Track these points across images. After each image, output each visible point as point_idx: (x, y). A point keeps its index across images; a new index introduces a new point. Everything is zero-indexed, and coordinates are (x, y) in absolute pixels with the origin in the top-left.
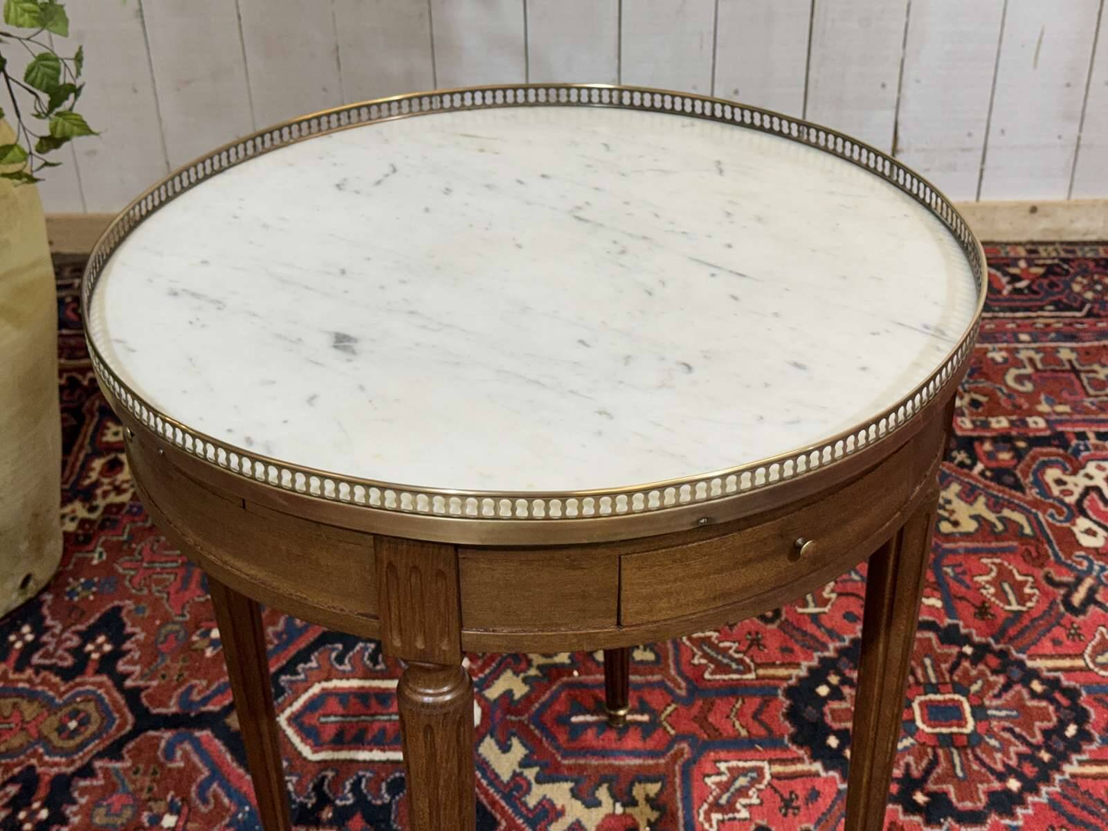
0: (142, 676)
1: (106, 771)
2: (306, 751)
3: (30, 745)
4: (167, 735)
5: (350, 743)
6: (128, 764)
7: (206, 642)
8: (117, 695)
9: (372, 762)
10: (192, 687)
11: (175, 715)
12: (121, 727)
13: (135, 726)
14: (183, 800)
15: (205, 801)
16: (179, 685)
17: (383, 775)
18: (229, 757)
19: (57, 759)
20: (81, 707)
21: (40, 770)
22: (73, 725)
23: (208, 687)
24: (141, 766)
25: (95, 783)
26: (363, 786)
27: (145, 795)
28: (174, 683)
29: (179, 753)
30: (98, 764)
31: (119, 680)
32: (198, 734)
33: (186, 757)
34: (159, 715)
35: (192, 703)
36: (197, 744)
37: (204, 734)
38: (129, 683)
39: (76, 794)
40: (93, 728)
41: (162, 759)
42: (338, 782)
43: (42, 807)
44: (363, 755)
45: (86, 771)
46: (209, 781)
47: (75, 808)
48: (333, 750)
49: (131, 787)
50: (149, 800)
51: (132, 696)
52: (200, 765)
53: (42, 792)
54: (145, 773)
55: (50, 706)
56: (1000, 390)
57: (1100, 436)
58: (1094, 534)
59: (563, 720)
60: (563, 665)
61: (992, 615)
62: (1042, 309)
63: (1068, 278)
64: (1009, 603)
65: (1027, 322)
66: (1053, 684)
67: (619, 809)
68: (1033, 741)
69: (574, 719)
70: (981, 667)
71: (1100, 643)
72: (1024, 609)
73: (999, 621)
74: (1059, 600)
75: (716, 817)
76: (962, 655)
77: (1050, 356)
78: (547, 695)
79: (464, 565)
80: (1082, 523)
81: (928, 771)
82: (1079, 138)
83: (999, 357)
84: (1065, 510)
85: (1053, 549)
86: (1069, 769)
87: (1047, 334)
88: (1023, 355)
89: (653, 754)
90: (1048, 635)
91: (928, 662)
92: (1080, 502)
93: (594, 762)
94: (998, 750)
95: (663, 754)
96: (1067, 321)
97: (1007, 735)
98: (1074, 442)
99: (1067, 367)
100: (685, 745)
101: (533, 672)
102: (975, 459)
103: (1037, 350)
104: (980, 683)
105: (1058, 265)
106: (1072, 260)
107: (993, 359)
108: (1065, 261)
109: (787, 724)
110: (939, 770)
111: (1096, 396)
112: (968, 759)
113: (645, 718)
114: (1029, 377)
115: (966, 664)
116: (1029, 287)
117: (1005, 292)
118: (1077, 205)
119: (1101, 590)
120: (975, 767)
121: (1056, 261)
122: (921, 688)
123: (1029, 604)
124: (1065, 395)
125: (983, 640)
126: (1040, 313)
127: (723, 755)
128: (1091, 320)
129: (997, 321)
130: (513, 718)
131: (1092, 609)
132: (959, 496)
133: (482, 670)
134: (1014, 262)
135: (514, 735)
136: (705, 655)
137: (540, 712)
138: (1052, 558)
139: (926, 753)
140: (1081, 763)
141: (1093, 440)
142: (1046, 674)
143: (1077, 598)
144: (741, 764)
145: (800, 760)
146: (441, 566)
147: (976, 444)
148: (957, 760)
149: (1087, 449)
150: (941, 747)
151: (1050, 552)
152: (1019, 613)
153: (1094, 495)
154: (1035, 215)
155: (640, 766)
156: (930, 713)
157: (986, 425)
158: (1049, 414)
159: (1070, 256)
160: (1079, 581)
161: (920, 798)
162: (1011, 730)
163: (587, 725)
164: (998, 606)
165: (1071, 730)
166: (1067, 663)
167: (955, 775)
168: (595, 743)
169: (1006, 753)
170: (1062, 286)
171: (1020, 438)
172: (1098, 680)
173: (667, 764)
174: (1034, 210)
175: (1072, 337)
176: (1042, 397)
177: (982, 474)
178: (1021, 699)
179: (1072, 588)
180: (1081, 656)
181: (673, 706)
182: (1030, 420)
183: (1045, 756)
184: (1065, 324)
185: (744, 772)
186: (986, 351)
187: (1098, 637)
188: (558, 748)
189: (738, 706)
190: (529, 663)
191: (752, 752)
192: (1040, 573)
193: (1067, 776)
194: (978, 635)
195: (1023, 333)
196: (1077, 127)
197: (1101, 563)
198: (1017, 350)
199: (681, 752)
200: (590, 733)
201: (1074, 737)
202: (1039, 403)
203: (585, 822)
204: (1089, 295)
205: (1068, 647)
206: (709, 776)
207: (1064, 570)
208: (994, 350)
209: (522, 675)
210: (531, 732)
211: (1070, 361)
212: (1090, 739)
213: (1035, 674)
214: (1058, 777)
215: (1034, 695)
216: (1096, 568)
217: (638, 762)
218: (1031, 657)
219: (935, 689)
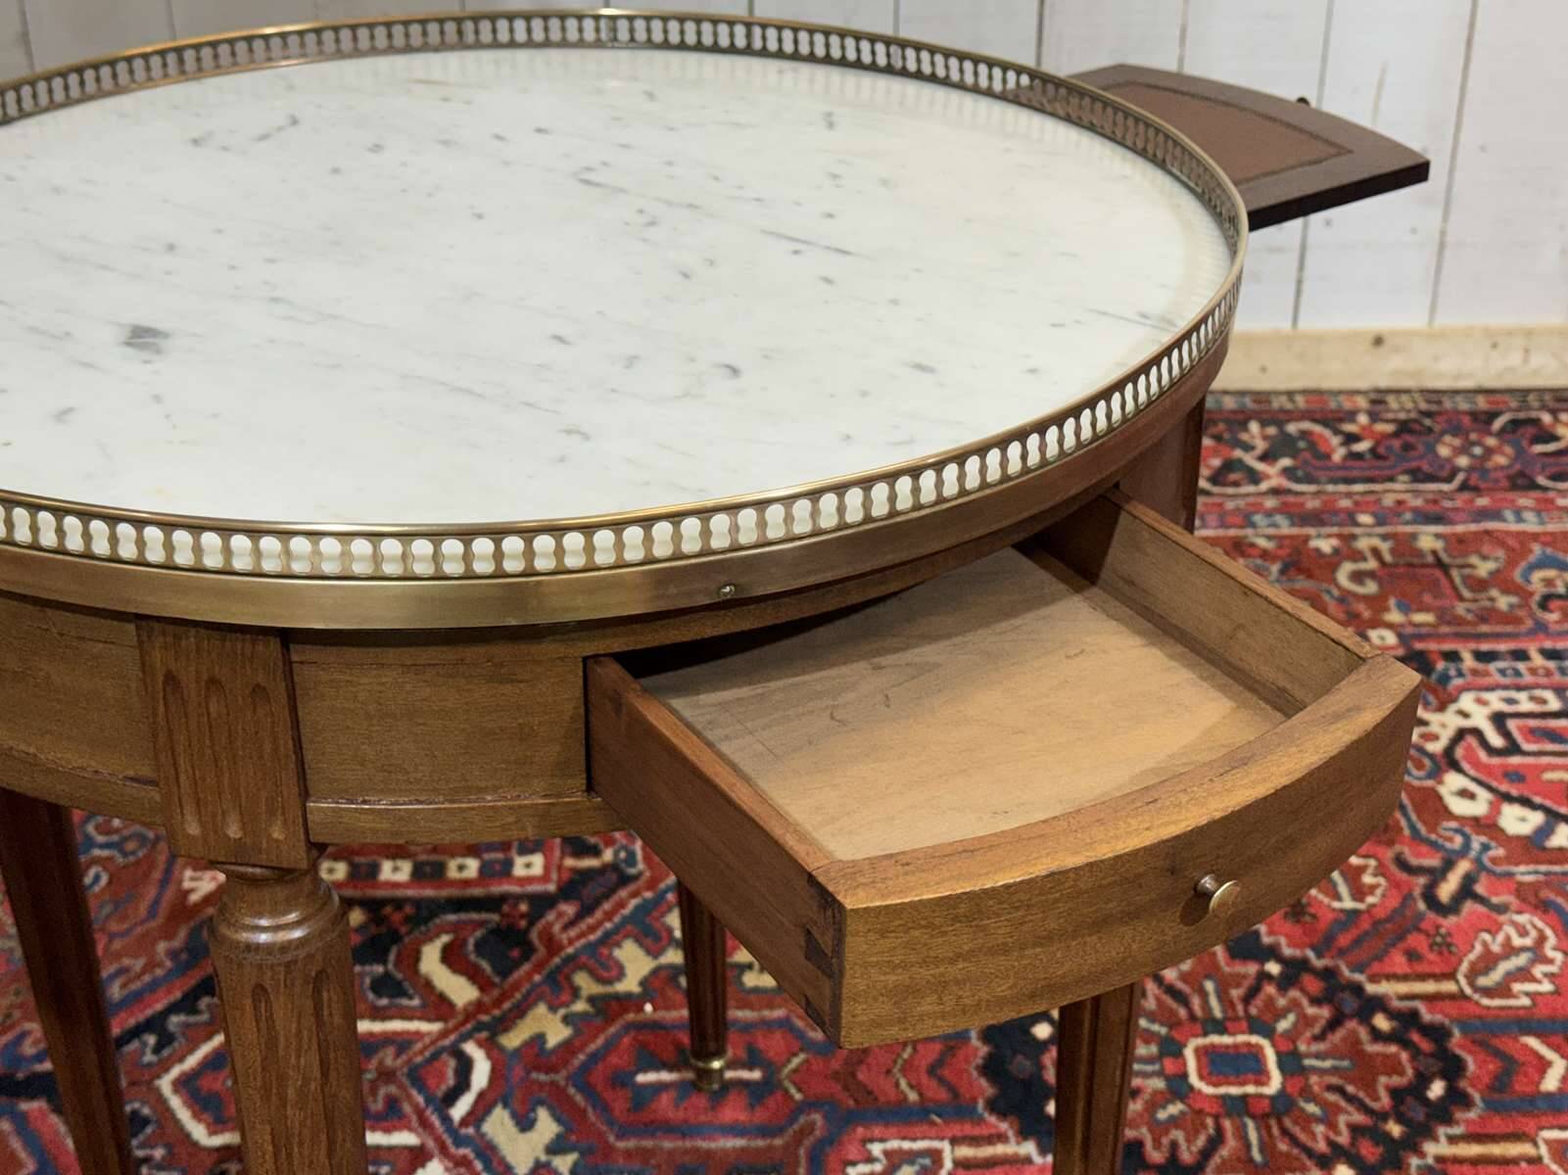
2: (199, 1132)
10: (23, 1035)
32: (24, 1106)
35: (21, 1058)
36: (21, 1121)
37: (34, 1106)
52: (23, 1155)
56: (1328, 592)
57: (1482, 657)
58: (1471, 796)
59: (621, 1080)
60: (629, 996)
61: (1314, 916)
62: (1391, 479)
63: (1430, 439)
64: (1338, 897)
65: (1371, 498)
66: (1408, 1020)
68: (1375, 1106)
69: (641, 1078)
70: (1294, 993)
71: (1481, 958)
72: (1361, 906)
73: (1322, 926)
74: (1417, 892)
76: (1264, 977)
77: (1404, 546)
78: (600, 1041)
79: (304, 675)
80: (1453, 781)
81: (1206, 1154)
82: (1443, 233)
83: (1326, 546)
84: (1427, 762)
85: (1409, 819)
86: (1432, 1149)
87: (1399, 515)
88: (1363, 544)
89: (764, 1132)
90: (1401, 945)
91: (1209, 986)
92: (1449, 752)
93: (668, 1144)
94: (1319, 1120)
95: (779, 1131)
96: (1430, 496)
97: (1332, 1097)
98: (1440, 665)
99: (1430, 559)
100: (817, 1117)
101: (580, 1006)
103: (1385, 537)
104: (1291, 1018)
105: (1415, 421)
106: (1439, 413)
107: (1317, 550)
108: (1428, 414)
109: (983, 1082)
110: (1224, 1152)
111: (1475, 601)
112: (1270, 1135)
113: (756, 1075)
114: (1372, 574)
115: (1270, 989)
116: (1373, 450)
117: (1335, 458)
118: (1442, 335)
119: (1483, 878)
120: (1283, 1146)
121: (1413, 415)
122: (1198, 1027)
123: (1370, 900)
124: (1427, 598)
125: (1297, 953)
126: (1389, 486)
127: (877, 1131)
128: (1466, 495)
129: (1324, 498)
130: (543, 1077)
131: (1469, 906)
133: (498, 1003)
134: (1351, 416)
135: (542, 1103)
137: (586, 1068)
138: (1407, 832)
139: (1204, 1126)
140: (1453, 1140)
141: (1469, 661)
142: (1396, 1004)
143: (1447, 890)
144: (906, 1145)
145: (1001, 1138)
146: (260, 678)
148: (1253, 1136)
149: (1460, 674)
150: (1229, 1115)
151: (1403, 823)
152: (1356, 912)
153: (1471, 740)
154: (1382, 350)
155: (743, 1150)
156: (1212, 1063)
158: (1402, 625)
159: (1434, 408)
160: (1449, 864)
162: (1341, 1091)
163: (660, 1087)
164: (1321, 902)
165: (1437, 1089)
166: (1430, 987)
167: (1251, 1160)
168: (670, 1115)
169: (1332, 1126)
170: (1421, 448)
172: (1478, 1011)
173: (786, 1147)
174: (1378, 341)
175: (1438, 519)
176: (1392, 602)
178: (1357, 1042)
179: (1437, 875)
180: (1451, 976)
181: (802, 1056)
182: (1373, 635)
183: (1395, 1129)
184: (1427, 501)
185: (910, 1157)
186: (1307, 539)
187: (1478, 948)
188: (610, 1123)
189: (906, 1056)
190: (575, 993)
191: (925, 1127)
192: (1389, 854)
193: (1430, 1161)
194: (1289, 946)
195: (1363, 512)
196: (1439, 214)
197: (1484, 839)
198: (1354, 537)
199: (811, 1126)
200: (665, 1099)
201: (1442, 1099)
202: (1387, 609)
204: (1463, 461)
205: (1431, 963)
206: (854, 1164)
207: (1424, 849)
208: (1319, 536)
209: (562, 1012)
210: (570, 1099)
211: (1434, 553)
212: (1466, 1102)
213: (1379, 1004)
214: (1414, 1162)
215: (1377, 1036)
216: (1476, 845)
217: (739, 1142)
218: (1374, 979)
219: (1221, 1028)
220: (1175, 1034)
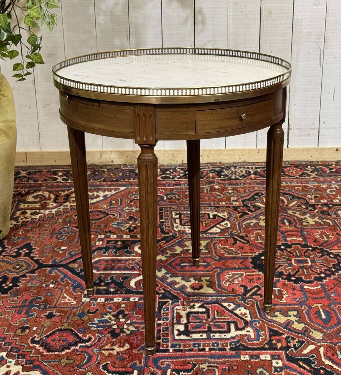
0: (39, 257)
1: (30, 276)
2: (96, 272)
3: (4, 271)
4: (49, 269)
5: (109, 270)
6: (37, 274)
7: (60, 250)
8: (31, 261)
9: (116, 273)
10: (56, 259)
11: (51, 265)
12: (34, 267)
13: (38, 267)
14: (56, 281)
15: (63, 282)
16: (52, 258)
17: (120, 276)
18: (70, 273)
19: (13, 274)
20: (20, 263)
21: (8, 276)
22: (18, 267)
23: (61, 259)
24: (41, 275)
25: (27, 278)
26: (114, 278)
27: (43, 281)
28: (50, 258)
29: (53, 272)
30: (27, 274)
31: (32, 258)
32: (59, 268)
33: (56, 273)
34: (46, 265)
35: (56, 262)
36: (59, 270)
37: (61, 268)
38: (35, 258)
39: (21, 281)
40: (24, 267)
41: (48, 274)
42: (106, 277)
43: (10, 283)
44: (113, 272)
45: (24, 276)
46: (64, 278)
47: (21, 283)
48: (104, 271)
49: (39, 279)
50: (45, 282)
51: (37, 261)
52: (61, 274)
53: (10, 280)
54: (43, 276)
55: (10, 263)
56: (325, 194)
59: (178, 265)
60: (178, 253)
61: (319, 241)
64: (324, 239)
65: (335, 179)
66: (337, 255)
67: (197, 282)
68: (330, 267)
69: (182, 264)
70: (314, 252)
72: (329, 240)
73: (321, 243)
75: (227, 283)
76: (308, 250)
78: (173, 259)
79: (157, 113)
81: (296, 273)
83: (325, 186)
88: (333, 186)
89: (208, 271)
90: (337, 245)
91: (297, 251)
93: (189, 273)
94: (318, 268)
95: (211, 271)
97: (321, 266)
100: (218, 269)
101: (168, 255)
102: (315, 209)
103: (337, 185)
104: (314, 255)
107: (323, 187)
109: (251, 265)
110: (299, 273)
112: (309, 270)
113: (205, 264)
114: (334, 191)
115: (310, 251)
116: (336, 171)
117: (327, 172)
120: (311, 272)
122: (295, 257)
123: (331, 239)
126: (339, 177)
127: (230, 271)
129: (325, 179)
130: (162, 264)
132: (309, 217)
134: (332, 165)
135: (162, 268)
136: (225, 251)
137: (171, 263)
139: (295, 270)
142: (335, 253)
145: (255, 272)
147: (316, 206)
148: (305, 271)
150: (300, 268)
151: (339, 228)
152: (327, 241)
154: (338, 152)
155: (204, 273)
156: (297, 261)
157: (319, 202)
161: (293, 278)
162: (323, 265)
163: (186, 266)
164: (321, 239)
167: (305, 274)
168: (189, 269)
169: (321, 269)
171: (330, 204)
173: (212, 273)
174: (337, 150)
176: (339, 195)
177: (317, 212)
178: (327, 258)
181: (215, 261)
182: (334, 201)
183: (333, 269)
185: (237, 274)
186: (320, 185)
188: (177, 270)
189: (235, 261)
190: (167, 253)
191: (240, 270)
192: (335, 233)
194: (314, 245)
195: (333, 181)
198: (331, 185)
200: (187, 267)
203: (186, 285)
206: (226, 275)
208: (323, 185)
209: (165, 256)
210: (169, 268)
213: (332, 253)
214: (337, 274)
215: (331, 257)
218: (330, 250)
219: (299, 257)
220: (290, 258)
